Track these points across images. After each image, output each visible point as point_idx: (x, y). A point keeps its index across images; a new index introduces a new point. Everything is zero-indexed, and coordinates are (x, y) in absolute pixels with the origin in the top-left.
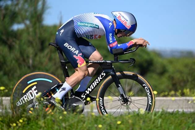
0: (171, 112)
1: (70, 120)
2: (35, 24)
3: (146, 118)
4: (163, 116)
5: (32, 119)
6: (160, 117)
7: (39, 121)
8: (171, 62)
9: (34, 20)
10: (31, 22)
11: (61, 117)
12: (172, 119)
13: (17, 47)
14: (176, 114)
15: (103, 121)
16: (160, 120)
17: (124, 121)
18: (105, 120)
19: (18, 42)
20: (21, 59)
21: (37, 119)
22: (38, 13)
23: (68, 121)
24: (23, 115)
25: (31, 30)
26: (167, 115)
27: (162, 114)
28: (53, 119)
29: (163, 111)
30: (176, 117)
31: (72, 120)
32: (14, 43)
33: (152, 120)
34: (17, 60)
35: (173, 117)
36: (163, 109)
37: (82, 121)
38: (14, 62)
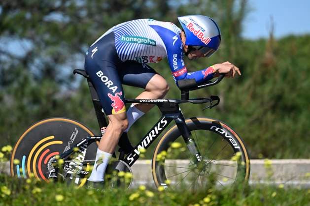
1: (290, 199)
5: (226, 197)
7: (238, 199)
11: (274, 194)
21: (234, 196)
22: (235, 18)
23: (286, 200)
24: (210, 191)
28: (261, 196)
31: (294, 199)
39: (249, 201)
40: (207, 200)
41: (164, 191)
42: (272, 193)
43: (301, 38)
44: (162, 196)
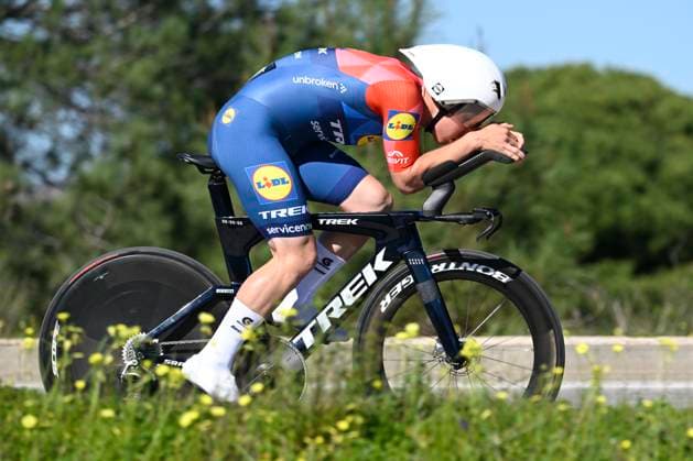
39: (434, 428)
40: (343, 425)
41: (249, 406)
42: (482, 410)
43: (539, 72)
44: (247, 416)
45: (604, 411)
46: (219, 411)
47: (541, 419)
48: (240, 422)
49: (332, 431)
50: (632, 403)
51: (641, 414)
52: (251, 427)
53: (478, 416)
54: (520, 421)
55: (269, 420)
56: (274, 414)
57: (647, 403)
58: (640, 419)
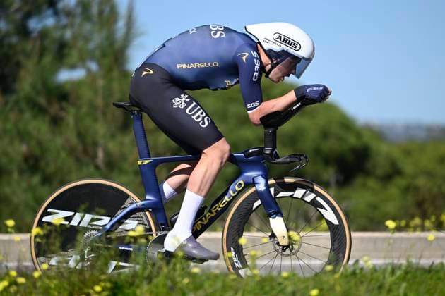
0: (427, 267)
2: (110, 70)
3: (372, 280)
4: (409, 276)
6: (404, 278)
8: (408, 153)
9: (107, 61)
10: (100, 65)
12: (429, 282)
13: (70, 120)
14: (437, 272)
15: (279, 288)
16: (404, 285)
17: (326, 287)
18: (282, 286)
19: (72, 110)
20: (80, 148)
25: (101, 83)
26: (419, 273)
27: (406, 272)
29: (409, 265)
30: (439, 279)
32: (63, 114)
33: (387, 286)
34: (71, 151)
35: (431, 278)
36: (408, 261)
37: (231, 288)
38: (63, 154)
45: (257, 279)
46: (21, 280)
47: (219, 284)
48: (35, 287)
49: (91, 291)
50: (275, 273)
51: (281, 280)
52: (41, 290)
53: (181, 282)
54: (207, 285)
55: (53, 286)
56: (55, 282)
57: (285, 274)
58: (280, 284)
